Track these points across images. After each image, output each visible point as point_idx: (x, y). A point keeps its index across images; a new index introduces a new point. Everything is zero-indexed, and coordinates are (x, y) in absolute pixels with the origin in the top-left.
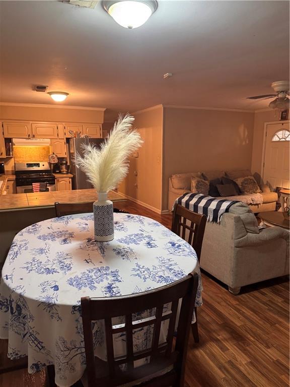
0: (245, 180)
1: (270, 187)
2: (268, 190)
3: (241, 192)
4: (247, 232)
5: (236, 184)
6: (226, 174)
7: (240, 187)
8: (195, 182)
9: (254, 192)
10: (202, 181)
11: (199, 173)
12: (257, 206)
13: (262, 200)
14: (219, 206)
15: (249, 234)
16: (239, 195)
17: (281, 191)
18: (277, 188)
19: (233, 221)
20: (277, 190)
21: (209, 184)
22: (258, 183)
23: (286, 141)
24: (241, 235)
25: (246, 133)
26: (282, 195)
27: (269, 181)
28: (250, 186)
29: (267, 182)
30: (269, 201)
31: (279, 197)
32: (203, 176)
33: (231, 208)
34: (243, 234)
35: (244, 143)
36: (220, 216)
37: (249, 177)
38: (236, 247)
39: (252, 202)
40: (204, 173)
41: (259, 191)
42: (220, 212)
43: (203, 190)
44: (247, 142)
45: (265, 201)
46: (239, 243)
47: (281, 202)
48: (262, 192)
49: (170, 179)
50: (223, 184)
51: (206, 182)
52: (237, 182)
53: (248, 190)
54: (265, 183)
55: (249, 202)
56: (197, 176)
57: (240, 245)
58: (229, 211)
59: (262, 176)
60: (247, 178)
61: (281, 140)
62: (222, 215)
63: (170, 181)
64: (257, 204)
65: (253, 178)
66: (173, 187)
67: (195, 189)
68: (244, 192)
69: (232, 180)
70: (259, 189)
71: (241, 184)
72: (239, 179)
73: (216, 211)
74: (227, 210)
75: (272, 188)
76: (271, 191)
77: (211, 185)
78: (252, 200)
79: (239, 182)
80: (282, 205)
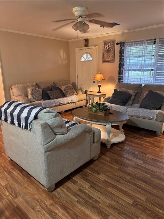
0: (67, 87)
1: (82, 91)
2: (80, 92)
3: (65, 95)
4: (56, 135)
5: (61, 90)
6: (54, 84)
7: (64, 92)
8: (30, 91)
9: (73, 95)
10: (36, 89)
11: (34, 83)
12: (74, 104)
13: (77, 99)
14: (29, 113)
15: (58, 137)
16: (63, 97)
17: (87, 93)
18: (86, 91)
19: (40, 128)
20: (86, 92)
21: (41, 91)
22: (74, 89)
23: (89, 61)
24: (49, 140)
25: (65, 56)
26: (88, 95)
27: (81, 87)
28: (70, 91)
29: (80, 87)
30: (81, 99)
31: (87, 96)
32: (37, 85)
33: (39, 115)
34: (52, 138)
35: (64, 62)
36: (30, 124)
37: (69, 85)
38: (46, 152)
39: (71, 101)
40: (38, 83)
41: (75, 93)
42: (30, 120)
43: (37, 96)
44: (66, 61)
45: (79, 100)
46: (48, 147)
47: (88, 100)
48: (77, 94)
49: (10, 88)
50: (52, 91)
51: (40, 89)
52: (61, 89)
53: (69, 94)
54: (79, 88)
55: (69, 102)
56: (33, 86)
57: (49, 149)
58: (38, 117)
59: (77, 84)
60: (67, 85)
61: (86, 60)
62: (31, 122)
63: (11, 90)
64: (75, 103)
65: (71, 86)
66: (14, 95)
67: (31, 95)
68: (66, 95)
69: (58, 88)
70: (75, 92)
71: (64, 90)
72: (62, 87)
73: (27, 119)
74: (36, 117)
75: (83, 91)
76: (82, 93)
77: (43, 91)
78: (71, 100)
79: (63, 88)
80: (89, 101)
